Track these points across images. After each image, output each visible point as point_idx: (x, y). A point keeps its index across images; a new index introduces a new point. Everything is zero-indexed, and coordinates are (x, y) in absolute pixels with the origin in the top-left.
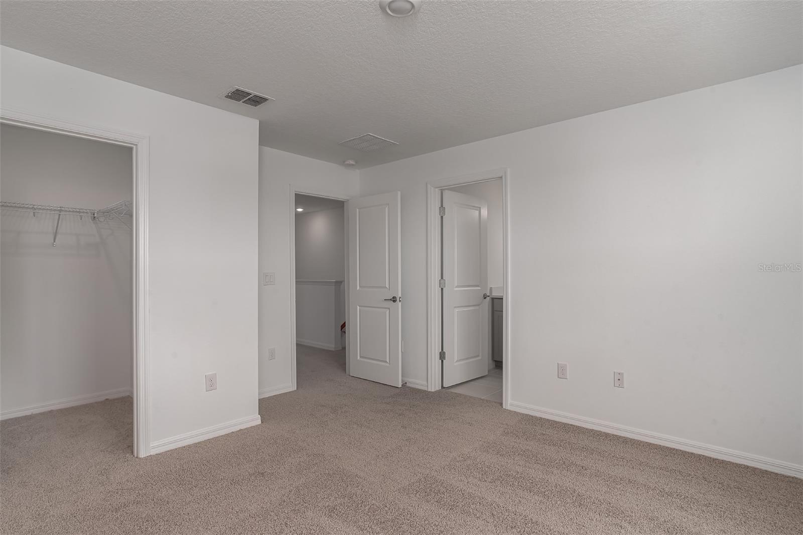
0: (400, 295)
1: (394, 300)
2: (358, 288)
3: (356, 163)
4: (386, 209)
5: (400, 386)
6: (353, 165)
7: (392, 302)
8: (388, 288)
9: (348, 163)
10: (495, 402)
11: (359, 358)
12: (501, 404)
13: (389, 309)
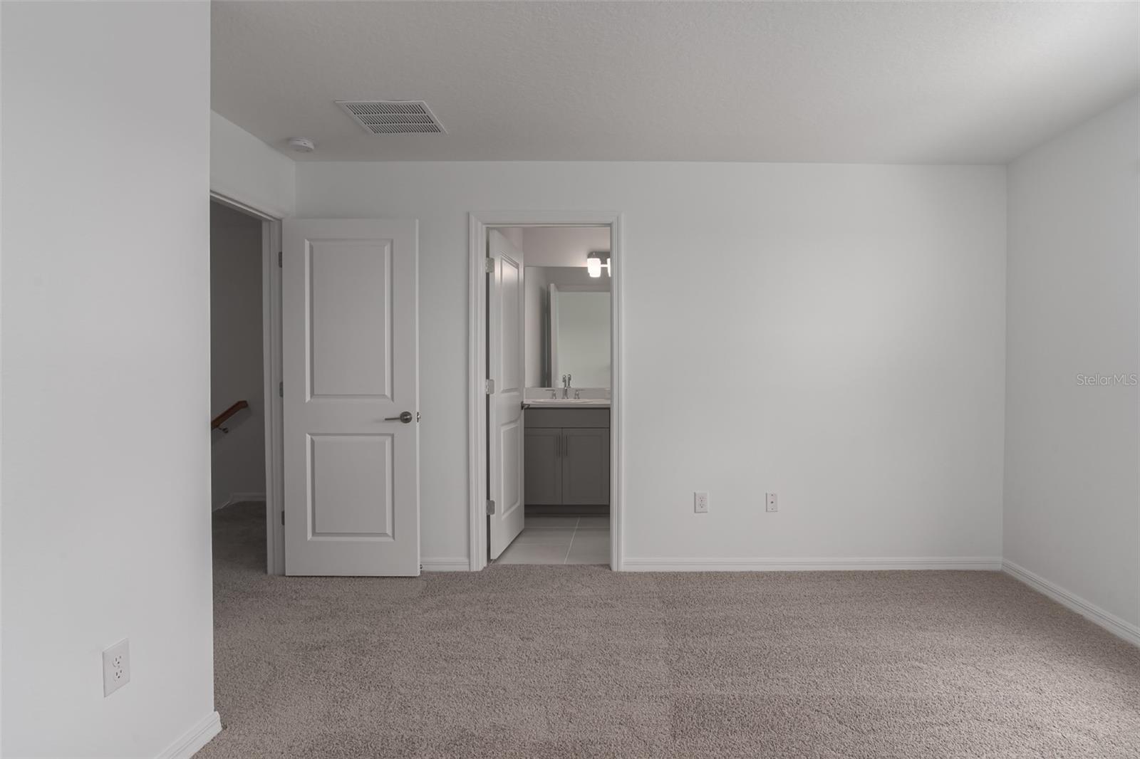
0: (418, 410)
1: (405, 418)
2: (308, 398)
3: (315, 145)
4: (386, 248)
5: (419, 574)
6: (308, 150)
7: (399, 424)
8: (389, 396)
9: (302, 143)
10: (594, 566)
11: (309, 536)
12: (609, 566)
13: (393, 436)
